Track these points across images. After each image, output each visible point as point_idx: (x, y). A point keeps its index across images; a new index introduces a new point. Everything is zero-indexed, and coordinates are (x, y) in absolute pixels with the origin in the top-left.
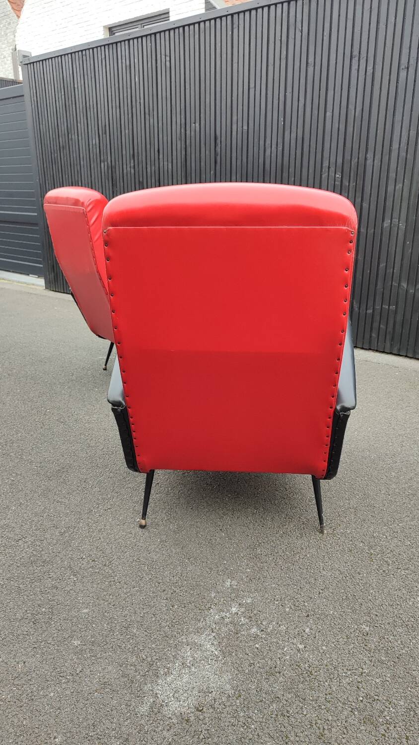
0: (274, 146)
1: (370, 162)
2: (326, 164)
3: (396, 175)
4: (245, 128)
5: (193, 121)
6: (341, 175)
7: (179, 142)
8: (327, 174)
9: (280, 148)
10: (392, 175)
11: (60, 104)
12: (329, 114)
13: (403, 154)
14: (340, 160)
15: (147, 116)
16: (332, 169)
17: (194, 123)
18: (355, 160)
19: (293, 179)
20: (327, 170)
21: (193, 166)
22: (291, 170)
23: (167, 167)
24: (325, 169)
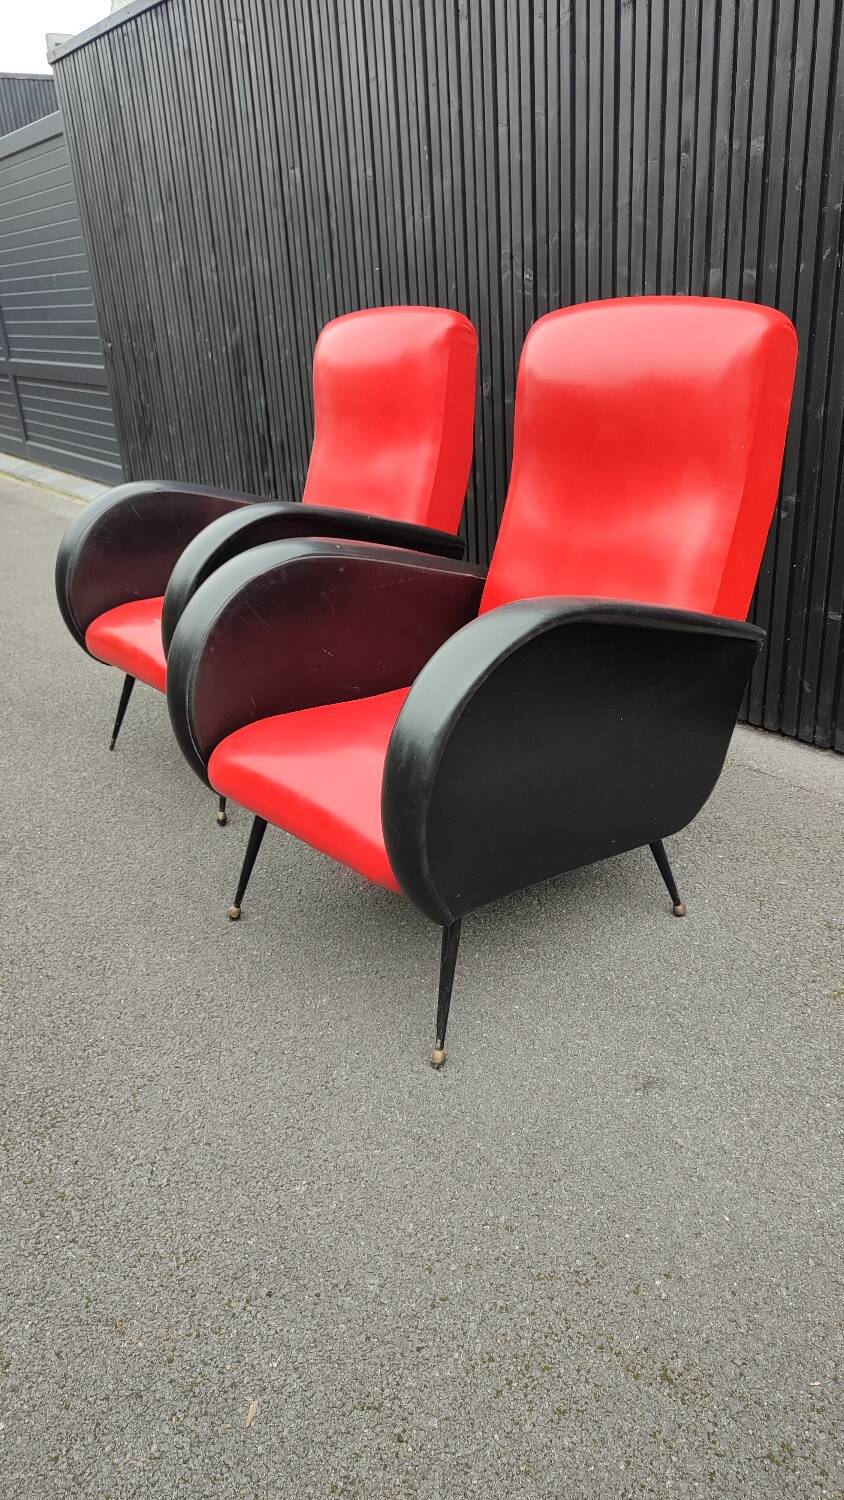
0: (417, 211)
1: (580, 240)
2: (505, 249)
3: (629, 271)
4: (370, 172)
5: (291, 164)
6: (532, 273)
7: (274, 211)
8: (509, 271)
9: (428, 217)
10: (622, 270)
11: (105, 140)
12: (502, 129)
13: (638, 218)
14: (528, 239)
15: (224, 157)
16: (517, 260)
17: (293, 168)
18: (554, 238)
19: (454, 287)
20: (509, 262)
21: (300, 262)
22: (450, 265)
23: (262, 266)
24: (505, 261)
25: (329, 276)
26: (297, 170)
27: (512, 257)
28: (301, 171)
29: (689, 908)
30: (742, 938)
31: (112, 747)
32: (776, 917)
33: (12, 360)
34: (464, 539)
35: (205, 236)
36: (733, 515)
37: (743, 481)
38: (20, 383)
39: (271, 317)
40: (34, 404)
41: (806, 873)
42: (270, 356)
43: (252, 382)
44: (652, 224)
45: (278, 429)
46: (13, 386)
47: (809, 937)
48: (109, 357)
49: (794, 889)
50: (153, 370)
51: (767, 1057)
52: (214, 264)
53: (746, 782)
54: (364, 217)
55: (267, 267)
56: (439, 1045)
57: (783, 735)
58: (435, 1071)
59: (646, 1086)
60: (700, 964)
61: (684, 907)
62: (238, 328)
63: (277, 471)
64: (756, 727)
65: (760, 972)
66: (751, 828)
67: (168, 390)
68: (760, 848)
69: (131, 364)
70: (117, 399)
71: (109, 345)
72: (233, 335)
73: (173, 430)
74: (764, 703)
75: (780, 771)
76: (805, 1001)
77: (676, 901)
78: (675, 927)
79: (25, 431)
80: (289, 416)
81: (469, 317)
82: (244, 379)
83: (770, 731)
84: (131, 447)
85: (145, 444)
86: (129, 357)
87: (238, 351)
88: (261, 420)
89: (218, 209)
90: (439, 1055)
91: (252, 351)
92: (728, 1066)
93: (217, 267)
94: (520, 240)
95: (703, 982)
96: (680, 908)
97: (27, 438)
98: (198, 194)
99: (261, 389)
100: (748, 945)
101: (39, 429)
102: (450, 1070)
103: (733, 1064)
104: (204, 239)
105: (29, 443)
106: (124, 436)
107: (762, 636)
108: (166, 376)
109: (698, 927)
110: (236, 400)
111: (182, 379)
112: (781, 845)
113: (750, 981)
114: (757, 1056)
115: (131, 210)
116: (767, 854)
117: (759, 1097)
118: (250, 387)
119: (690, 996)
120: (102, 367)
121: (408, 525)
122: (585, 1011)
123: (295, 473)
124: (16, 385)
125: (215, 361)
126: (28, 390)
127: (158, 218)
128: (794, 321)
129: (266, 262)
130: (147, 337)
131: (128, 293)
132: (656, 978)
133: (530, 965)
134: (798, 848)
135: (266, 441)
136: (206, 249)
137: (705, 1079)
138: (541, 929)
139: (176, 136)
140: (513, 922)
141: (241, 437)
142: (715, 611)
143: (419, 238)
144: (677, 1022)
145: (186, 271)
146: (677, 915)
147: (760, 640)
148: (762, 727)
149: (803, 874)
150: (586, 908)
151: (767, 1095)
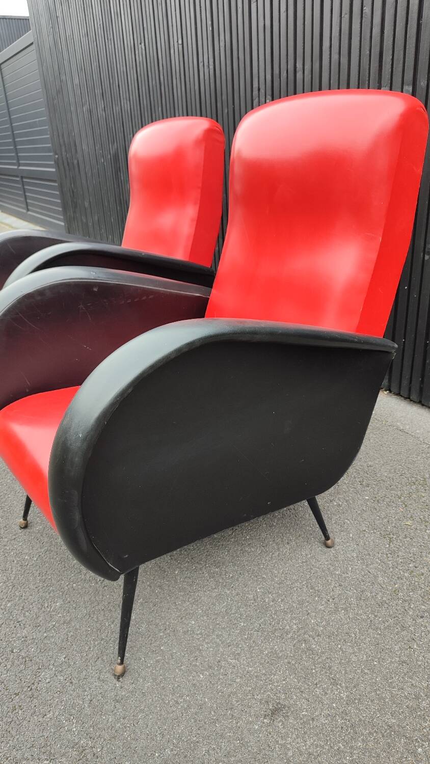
0: (206, 64)
2: (255, 84)
5: (140, 41)
9: (212, 67)
12: (253, 5)
15: (106, 41)
16: (262, 91)
17: (141, 44)
18: (284, 74)
19: (226, 111)
20: (257, 92)
21: (145, 102)
22: (224, 97)
24: (255, 92)
25: (160, 109)
26: (143, 44)
27: (259, 90)
28: (145, 45)
29: (337, 540)
30: (372, 571)
32: (400, 553)
33: (21, 168)
34: (214, 269)
35: (98, 90)
36: (374, 256)
37: (382, 231)
38: (25, 180)
40: (31, 191)
41: (426, 516)
44: (344, 61)
46: (21, 182)
47: (423, 574)
48: (57, 164)
49: (416, 529)
50: (77, 169)
51: (375, 691)
52: (103, 106)
53: (393, 439)
54: (178, 71)
56: (119, 661)
57: (423, 405)
58: (115, 681)
59: (275, 712)
60: (338, 591)
61: (332, 541)
62: (115, 144)
64: (406, 398)
65: (381, 605)
66: (391, 475)
67: (84, 182)
68: (396, 493)
69: (67, 168)
70: (61, 188)
71: (57, 156)
72: (113, 148)
73: (87, 204)
74: (411, 383)
75: (418, 431)
76: (412, 636)
77: (327, 538)
78: (323, 557)
79: (27, 206)
81: (217, 121)
82: (119, 173)
83: (415, 402)
84: (68, 214)
85: (75, 212)
86: (66, 164)
89: (104, 74)
90: (119, 668)
92: (342, 698)
93: (104, 107)
94: (264, 78)
95: (336, 610)
96: (329, 542)
97: (28, 210)
98: (95, 64)
100: (376, 577)
101: (33, 205)
102: (127, 680)
103: (347, 696)
104: (98, 91)
105: (29, 213)
106: (65, 206)
107: (393, 348)
108: (82, 173)
109: (341, 557)
111: (90, 174)
112: (411, 491)
113: (373, 612)
114: (368, 689)
115: (63, 78)
116: (400, 498)
117: (363, 734)
119: (324, 623)
120: (54, 170)
121: (177, 260)
122: (243, 630)
124: (23, 181)
125: (105, 164)
126: (29, 184)
127: (76, 81)
128: (426, 106)
129: (128, 104)
130: (73, 150)
131: (64, 126)
132: (301, 603)
133: (212, 584)
134: (423, 495)
136: (99, 97)
137: (322, 710)
138: (229, 551)
139: (84, 31)
140: (210, 544)
141: (118, 208)
142: (357, 331)
143: (207, 82)
144: (309, 649)
145: (90, 111)
146: (328, 547)
147: (393, 351)
148: (409, 398)
149: (424, 517)
150: (264, 535)
151: (370, 733)
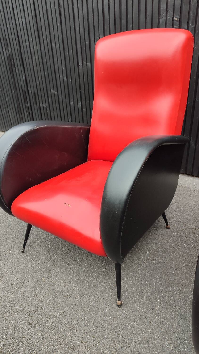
2: (163, 7)
6: (179, 17)
23: (21, 21)
31: (23, 252)
39: (27, 43)
42: (27, 59)
43: (18, 70)
45: (32, 88)
55: (24, 23)
62: (10, 49)
63: (32, 103)
72: (7, 52)
80: (38, 82)
87: (10, 58)
88: (23, 84)
91: (17, 57)
99: (23, 72)
110: (10, 77)
118: (17, 72)
123: (41, 104)
129: (24, 20)
135: (26, 92)
